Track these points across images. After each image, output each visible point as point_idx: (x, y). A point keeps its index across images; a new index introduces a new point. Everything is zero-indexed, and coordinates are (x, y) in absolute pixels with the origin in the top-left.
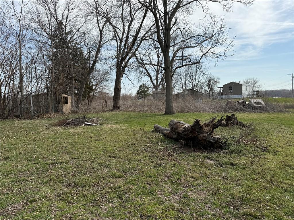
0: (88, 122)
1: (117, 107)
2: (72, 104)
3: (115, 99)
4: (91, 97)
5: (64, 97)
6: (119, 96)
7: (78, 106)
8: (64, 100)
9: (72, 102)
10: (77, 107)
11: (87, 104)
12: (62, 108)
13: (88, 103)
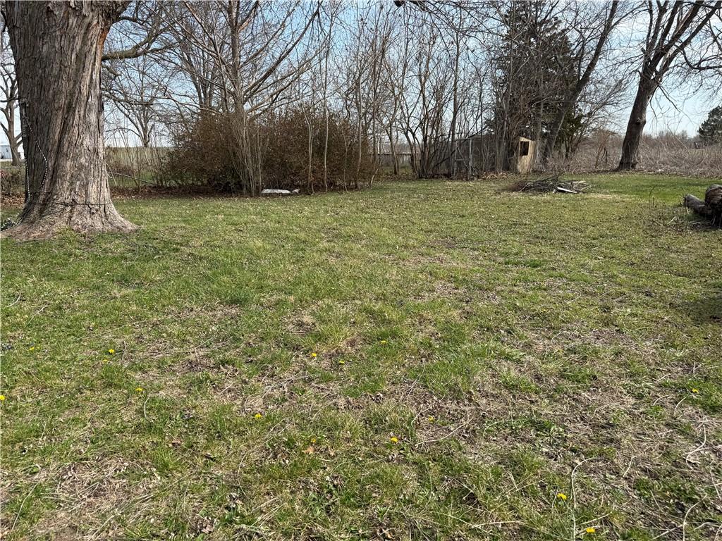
0: (562, 187)
1: (628, 163)
2: (535, 157)
3: (627, 146)
4: (575, 142)
5: (522, 142)
6: (637, 140)
7: (546, 161)
8: (521, 148)
9: (535, 153)
10: (544, 161)
11: (564, 156)
12: (517, 162)
13: (567, 156)
